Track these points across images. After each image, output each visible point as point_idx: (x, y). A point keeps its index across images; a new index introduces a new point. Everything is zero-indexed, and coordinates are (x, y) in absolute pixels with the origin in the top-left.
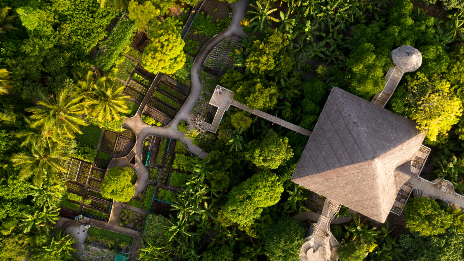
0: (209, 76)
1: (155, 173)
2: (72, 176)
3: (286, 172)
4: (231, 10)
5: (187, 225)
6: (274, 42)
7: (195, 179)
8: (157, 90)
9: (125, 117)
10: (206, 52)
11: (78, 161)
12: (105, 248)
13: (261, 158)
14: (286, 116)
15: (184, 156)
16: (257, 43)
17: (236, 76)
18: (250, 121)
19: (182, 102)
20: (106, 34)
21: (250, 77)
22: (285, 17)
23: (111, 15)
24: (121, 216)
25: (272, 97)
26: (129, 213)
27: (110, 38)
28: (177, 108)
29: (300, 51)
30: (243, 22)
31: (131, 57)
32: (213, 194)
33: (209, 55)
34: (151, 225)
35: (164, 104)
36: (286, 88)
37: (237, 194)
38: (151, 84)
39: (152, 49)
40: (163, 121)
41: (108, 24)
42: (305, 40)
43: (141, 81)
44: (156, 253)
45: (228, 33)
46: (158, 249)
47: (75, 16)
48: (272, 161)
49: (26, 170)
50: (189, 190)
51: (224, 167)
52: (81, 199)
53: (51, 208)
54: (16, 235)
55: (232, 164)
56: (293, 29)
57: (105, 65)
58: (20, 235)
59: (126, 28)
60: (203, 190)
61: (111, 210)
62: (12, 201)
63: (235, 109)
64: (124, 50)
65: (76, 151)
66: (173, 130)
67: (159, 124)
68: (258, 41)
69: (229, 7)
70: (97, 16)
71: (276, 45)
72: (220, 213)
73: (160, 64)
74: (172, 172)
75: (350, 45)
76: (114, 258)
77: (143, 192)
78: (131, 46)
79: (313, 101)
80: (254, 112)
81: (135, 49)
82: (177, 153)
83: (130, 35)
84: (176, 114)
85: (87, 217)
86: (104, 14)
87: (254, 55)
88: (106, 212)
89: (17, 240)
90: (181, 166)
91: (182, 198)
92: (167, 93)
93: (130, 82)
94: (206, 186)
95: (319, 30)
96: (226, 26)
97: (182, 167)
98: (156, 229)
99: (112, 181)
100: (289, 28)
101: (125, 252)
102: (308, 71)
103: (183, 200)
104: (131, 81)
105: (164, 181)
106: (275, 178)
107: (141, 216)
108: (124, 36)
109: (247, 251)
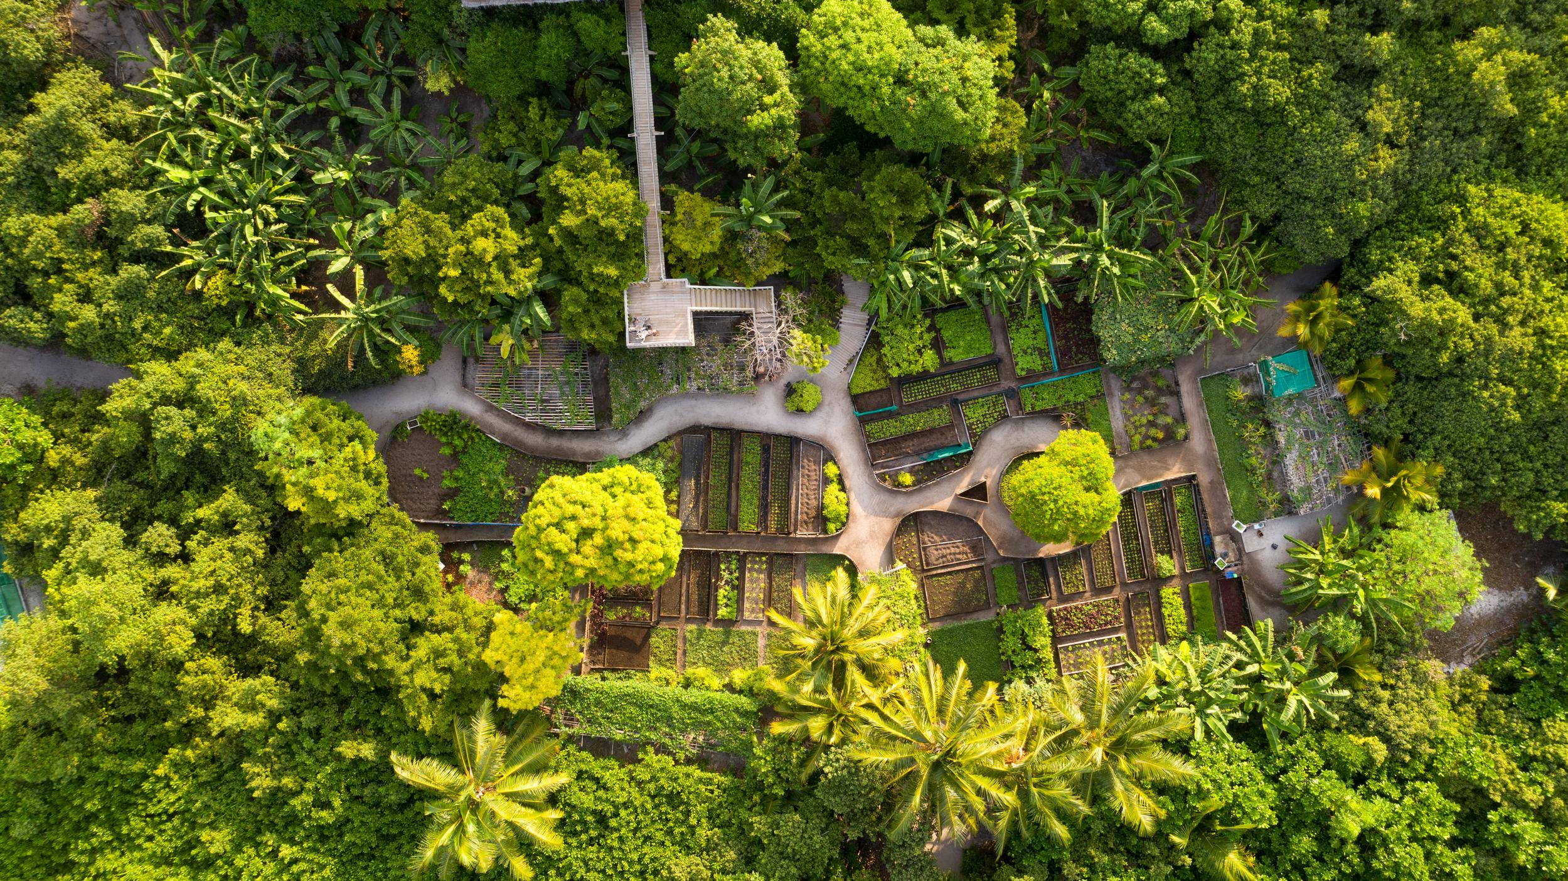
0: (617, 393)
1: (981, 411)
2: (1113, 650)
3: (776, 20)
4: (398, 428)
5: (1080, 231)
6: (421, 239)
7: (935, 276)
8: (736, 529)
9: (860, 576)
10: (555, 442)
11: (1061, 656)
12: (1277, 443)
13: (768, 99)
14: (615, 106)
15: (885, 350)
16: (451, 289)
17: (576, 301)
18: (684, 199)
19: (734, 435)
20: (646, 753)
21: (559, 265)
22: (338, 257)
23: (583, 767)
24: (1155, 445)
25: (582, 170)
26: (1136, 428)
27: (653, 736)
28: (758, 441)
29: (414, 166)
30: (411, 367)
31: (680, 652)
32: (951, 203)
33: (558, 427)
34: (1136, 341)
35: (765, 487)
36: (539, 153)
37: (910, 119)
38: (728, 555)
39: (610, 561)
40: (817, 463)
41: (614, 763)
42: (378, 166)
43: (734, 588)
44: (1211, 279)
45: (471, 407)
46: (1193, 278)
47: (637, 867)
48: (759, 61)
49: (1155, 765)
50: (971, 275)
51: (854, 207)
52: (1171, 590)
53: (1237, 656)
54: (1370, 716)
55: (834, 188)
56: (362, 217)
57: (737, 710)
58: (1363, 705)
59: (598, 703)
60: (953, 235)
61: (1157, 485)
62: (1274, 779)
63: (672, 260)
64: (668, 683)
65: (1034, 675)
66: (827, 422)
67: (831, 470)
68: (443, 290)
69: (394, 439)
70: (607, 800)
71: (428, 231)
72: (993, 149)
73: (641, 516)
74: (951, 363)
75: (326, 34)
76: (1290, 400)
77: (1054, 416)
78: (645, 669)
79: (535, 47)
80: (653, 203)
81: (649, 653)
82: (888, 377)
83: (615, 684)
84: (778, 436)
85: (1212, 545)
86: (591, 785)
87: (490, 282)
88: (1170, 494)
89: (1384, 707)
90: (920, 343)
91: (1008, 286)
92: (729, 496)
93: (752, 617)
94: (940, 232)
95: (326, 142)
96: (450, 420)
97: (921, 338)
98: (1141, 319)
99: (1061, 503)
100: (365, 228)
101: (1258, 381)
102: (461, 119)
103: (1012, 280)
104: (747, 615)
105: (991, 373)
106: (807, 39)
107: (1128, 389)
108: (624, 696)
109: (1066, 17)
